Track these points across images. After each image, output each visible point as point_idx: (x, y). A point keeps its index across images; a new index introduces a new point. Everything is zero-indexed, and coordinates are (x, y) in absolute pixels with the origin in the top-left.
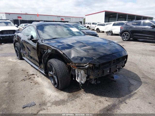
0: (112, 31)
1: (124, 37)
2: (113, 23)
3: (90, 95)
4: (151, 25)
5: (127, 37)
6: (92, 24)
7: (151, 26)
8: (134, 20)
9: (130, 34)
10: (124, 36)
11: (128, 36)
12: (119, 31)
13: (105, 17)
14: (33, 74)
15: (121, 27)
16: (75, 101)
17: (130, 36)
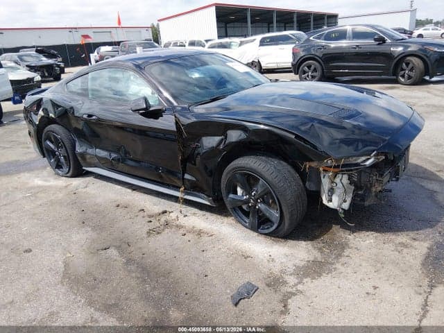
0: (259, 62)
1: (306, 74)
2: (259, 37)
3: (368, 236)
4: (376, 37)
5: (314, 74)
6: (187, 44)
7: (375, 40)
8: (325, 27)
9: (321, 65)
10: (304, 72)
11: (315, 70)
12: (291, 60)
13: (218, 21)
14: (165, 212)
15: (293, 49)
16: (347, 256)
17: (323, 70)
